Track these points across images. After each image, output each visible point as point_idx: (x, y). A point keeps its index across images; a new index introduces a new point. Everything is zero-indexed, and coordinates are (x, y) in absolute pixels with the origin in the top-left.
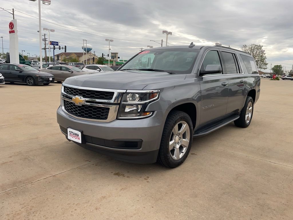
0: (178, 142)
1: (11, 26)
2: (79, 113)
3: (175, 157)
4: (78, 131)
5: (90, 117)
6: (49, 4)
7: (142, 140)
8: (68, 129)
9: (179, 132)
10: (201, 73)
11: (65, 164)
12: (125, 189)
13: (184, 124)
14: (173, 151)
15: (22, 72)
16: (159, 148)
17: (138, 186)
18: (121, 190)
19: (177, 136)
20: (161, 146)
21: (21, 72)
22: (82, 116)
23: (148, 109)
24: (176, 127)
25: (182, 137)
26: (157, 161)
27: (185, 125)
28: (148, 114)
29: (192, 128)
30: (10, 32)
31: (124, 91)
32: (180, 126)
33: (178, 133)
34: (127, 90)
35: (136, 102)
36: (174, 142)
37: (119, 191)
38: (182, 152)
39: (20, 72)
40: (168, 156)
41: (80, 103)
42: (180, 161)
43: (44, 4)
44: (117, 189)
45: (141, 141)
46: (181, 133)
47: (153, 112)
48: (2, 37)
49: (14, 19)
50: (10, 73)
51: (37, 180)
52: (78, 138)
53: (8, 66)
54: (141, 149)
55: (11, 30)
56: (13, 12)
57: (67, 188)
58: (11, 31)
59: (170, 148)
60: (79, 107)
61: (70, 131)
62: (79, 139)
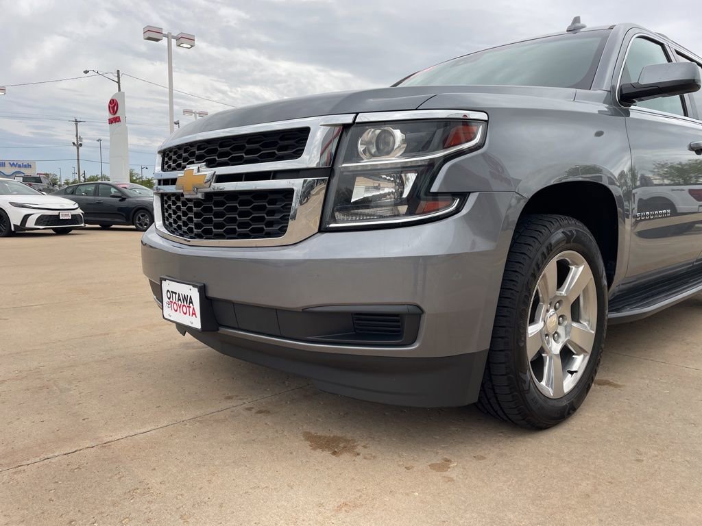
0: (556, 333)
1: (113, 108)
2: (198, 226)
3: (545, 386)
4: (191, 287)
5: (231, 234)
6: (192, 46)
7: (419, 307)
8: (163, 282)
9: (558, 293)
10: (624, 92)
11: (158, 407)
12: (355, 506)
13: (577, 265)
14: (538, 363)
15: (125, 199)
16: (487, 346)
17: (407, 494)
18: (339, 508)
19: (552, 311)
20: (494, 337)
21: (123, 199)
22: (207, 234)
23: (440, 187)
24: (551, 270)
25: (569, 316)
26: (479, 398)
27: (581, 269)
28: (441, 204)
29: (605, 282)
30: (112, 121)
31: (348, 119)
32: (563, 271)
33: (556, 297)
34: (357, 114)
35: (395, 159)
36: (541, 331)
37: (328, 514)
38: (572, 373)
39: (120, 200)
40: (525, 382)
41: (197, 189)
42: (565, 403)
43: (179, 46)
44: (321, 505)
45: (417, 313)
46: (566, 297)
47: (463, 196)
48: (99, 140)
49: (119, 90)
50: (99, 203)
51: (42, 457)
52: (191, 309)
53: (96, 188)
54: (416, 346)
55: (112, 117)
56: (118, 77)
57: (131, 493)
58: (113, 119)
59: (531, 354)
60: (198, 203)
61: (168, 291)
62: (194, 314)
